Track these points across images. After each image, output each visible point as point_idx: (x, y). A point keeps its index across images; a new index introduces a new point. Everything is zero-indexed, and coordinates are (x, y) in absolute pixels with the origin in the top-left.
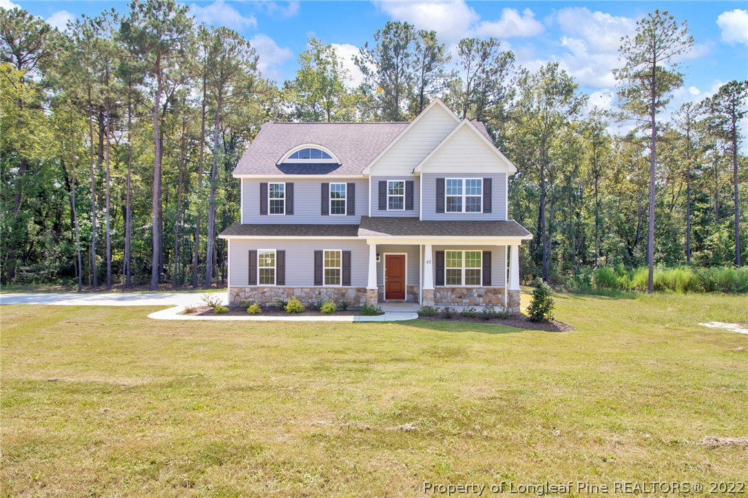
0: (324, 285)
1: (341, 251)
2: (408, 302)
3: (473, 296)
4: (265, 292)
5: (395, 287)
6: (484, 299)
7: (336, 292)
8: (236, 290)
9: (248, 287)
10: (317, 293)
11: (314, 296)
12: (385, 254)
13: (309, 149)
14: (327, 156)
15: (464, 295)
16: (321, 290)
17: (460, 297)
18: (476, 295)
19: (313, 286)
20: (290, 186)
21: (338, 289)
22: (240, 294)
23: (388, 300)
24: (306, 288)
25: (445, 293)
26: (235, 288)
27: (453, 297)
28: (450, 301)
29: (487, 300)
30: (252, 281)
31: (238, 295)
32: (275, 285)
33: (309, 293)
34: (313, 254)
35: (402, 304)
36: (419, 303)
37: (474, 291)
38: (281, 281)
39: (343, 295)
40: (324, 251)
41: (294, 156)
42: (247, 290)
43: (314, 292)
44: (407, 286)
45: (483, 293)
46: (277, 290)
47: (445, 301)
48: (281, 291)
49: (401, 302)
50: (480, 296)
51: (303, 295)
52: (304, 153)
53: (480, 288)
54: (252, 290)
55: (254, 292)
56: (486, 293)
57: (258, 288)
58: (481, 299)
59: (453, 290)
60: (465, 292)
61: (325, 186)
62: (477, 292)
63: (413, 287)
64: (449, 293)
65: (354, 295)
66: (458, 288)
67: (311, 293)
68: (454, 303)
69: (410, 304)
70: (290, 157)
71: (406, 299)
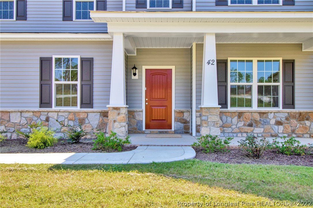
0: (54, 108)
1: (79, 57)
2: (176, 132)
3: (269, 123)
5: (159, 112)
6: (285, 127)
7: (71, 117)
10: (43, 118)
12: (144, 68)
15: (256, 122)
16: (50, 114)
17: (250, 125)
18: (273, 122)
19: (38, 109)
21: (75, 113)
23: (148, 131)
24: (27, 111)
25: (229, 119)
27: (241, 124)
28: (236, 130)
29: (289, 130)
33: (31, 120)
34: (38, 62)
35: (168, 135)
36: (191, 134)
37: (271, 116)
40: (54, 57)
43: (39, 117)
44: (175, 112)
45: (283, 119)
47: (230, 130)
49: (166, 133)
50: (279, 123)
51: (24, 121)
53: (279, 112)
56: (287, 119)
58: (281, 128)
59: (240, 115)
60: (257, 117)
62: (274, 117)
63: (182, 112)
64: (235, 120)
66: (248, 112)
67: (35, 118)
68: (241, 132)
69: (179, 135)
71: (173, 129)
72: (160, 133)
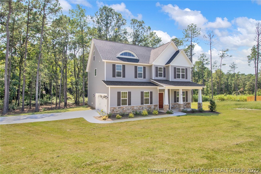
1: (149, 91)
4: (124, 109)
5: (161, 104)
7: (148, 107)
8: (113, 109)
9: (117, 107)
10: (142, 107)
11: (141, 109)
13: (127, 52)
14: (133, 56)
16: (143, 106)
19: (141, 105)
20: (124, 66)
21: (149, 106)
22: (114, 110)
24: (138, 106)
25: (177, 105)
26: (112, 107)
30: (119, 104)
31: (113, 111)
32: (127, 106)
38: (130, 104)
39: (150, 108)
41: (122, 54)
42: (117, 108)
46: (128, 108)
48: (129, 108)
51: (137, 109)
52: (125, 54)
54: (119, 108)
55: (120, 109)
56: (186, 104)
57: (121, 107)
61: (136, 67)
65: (153, 108)
67: (140, 108)
70: (121, 55)
71: (163, 108)
72: (161, 109)
